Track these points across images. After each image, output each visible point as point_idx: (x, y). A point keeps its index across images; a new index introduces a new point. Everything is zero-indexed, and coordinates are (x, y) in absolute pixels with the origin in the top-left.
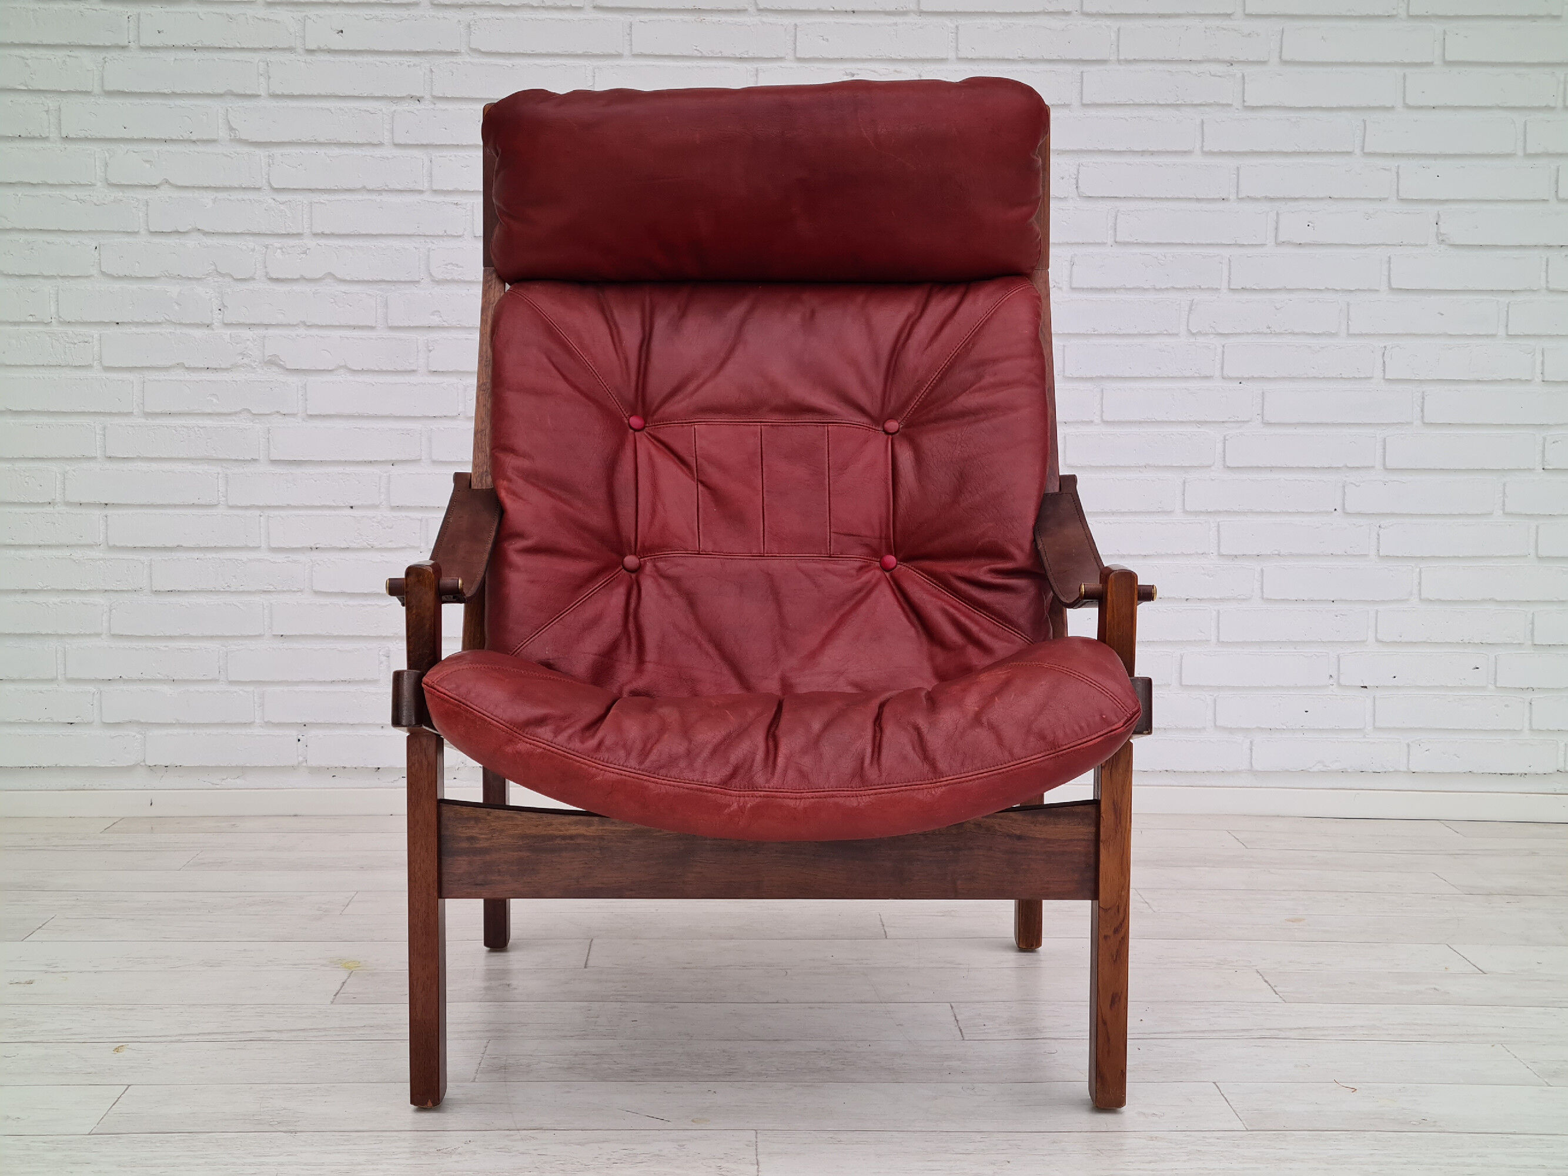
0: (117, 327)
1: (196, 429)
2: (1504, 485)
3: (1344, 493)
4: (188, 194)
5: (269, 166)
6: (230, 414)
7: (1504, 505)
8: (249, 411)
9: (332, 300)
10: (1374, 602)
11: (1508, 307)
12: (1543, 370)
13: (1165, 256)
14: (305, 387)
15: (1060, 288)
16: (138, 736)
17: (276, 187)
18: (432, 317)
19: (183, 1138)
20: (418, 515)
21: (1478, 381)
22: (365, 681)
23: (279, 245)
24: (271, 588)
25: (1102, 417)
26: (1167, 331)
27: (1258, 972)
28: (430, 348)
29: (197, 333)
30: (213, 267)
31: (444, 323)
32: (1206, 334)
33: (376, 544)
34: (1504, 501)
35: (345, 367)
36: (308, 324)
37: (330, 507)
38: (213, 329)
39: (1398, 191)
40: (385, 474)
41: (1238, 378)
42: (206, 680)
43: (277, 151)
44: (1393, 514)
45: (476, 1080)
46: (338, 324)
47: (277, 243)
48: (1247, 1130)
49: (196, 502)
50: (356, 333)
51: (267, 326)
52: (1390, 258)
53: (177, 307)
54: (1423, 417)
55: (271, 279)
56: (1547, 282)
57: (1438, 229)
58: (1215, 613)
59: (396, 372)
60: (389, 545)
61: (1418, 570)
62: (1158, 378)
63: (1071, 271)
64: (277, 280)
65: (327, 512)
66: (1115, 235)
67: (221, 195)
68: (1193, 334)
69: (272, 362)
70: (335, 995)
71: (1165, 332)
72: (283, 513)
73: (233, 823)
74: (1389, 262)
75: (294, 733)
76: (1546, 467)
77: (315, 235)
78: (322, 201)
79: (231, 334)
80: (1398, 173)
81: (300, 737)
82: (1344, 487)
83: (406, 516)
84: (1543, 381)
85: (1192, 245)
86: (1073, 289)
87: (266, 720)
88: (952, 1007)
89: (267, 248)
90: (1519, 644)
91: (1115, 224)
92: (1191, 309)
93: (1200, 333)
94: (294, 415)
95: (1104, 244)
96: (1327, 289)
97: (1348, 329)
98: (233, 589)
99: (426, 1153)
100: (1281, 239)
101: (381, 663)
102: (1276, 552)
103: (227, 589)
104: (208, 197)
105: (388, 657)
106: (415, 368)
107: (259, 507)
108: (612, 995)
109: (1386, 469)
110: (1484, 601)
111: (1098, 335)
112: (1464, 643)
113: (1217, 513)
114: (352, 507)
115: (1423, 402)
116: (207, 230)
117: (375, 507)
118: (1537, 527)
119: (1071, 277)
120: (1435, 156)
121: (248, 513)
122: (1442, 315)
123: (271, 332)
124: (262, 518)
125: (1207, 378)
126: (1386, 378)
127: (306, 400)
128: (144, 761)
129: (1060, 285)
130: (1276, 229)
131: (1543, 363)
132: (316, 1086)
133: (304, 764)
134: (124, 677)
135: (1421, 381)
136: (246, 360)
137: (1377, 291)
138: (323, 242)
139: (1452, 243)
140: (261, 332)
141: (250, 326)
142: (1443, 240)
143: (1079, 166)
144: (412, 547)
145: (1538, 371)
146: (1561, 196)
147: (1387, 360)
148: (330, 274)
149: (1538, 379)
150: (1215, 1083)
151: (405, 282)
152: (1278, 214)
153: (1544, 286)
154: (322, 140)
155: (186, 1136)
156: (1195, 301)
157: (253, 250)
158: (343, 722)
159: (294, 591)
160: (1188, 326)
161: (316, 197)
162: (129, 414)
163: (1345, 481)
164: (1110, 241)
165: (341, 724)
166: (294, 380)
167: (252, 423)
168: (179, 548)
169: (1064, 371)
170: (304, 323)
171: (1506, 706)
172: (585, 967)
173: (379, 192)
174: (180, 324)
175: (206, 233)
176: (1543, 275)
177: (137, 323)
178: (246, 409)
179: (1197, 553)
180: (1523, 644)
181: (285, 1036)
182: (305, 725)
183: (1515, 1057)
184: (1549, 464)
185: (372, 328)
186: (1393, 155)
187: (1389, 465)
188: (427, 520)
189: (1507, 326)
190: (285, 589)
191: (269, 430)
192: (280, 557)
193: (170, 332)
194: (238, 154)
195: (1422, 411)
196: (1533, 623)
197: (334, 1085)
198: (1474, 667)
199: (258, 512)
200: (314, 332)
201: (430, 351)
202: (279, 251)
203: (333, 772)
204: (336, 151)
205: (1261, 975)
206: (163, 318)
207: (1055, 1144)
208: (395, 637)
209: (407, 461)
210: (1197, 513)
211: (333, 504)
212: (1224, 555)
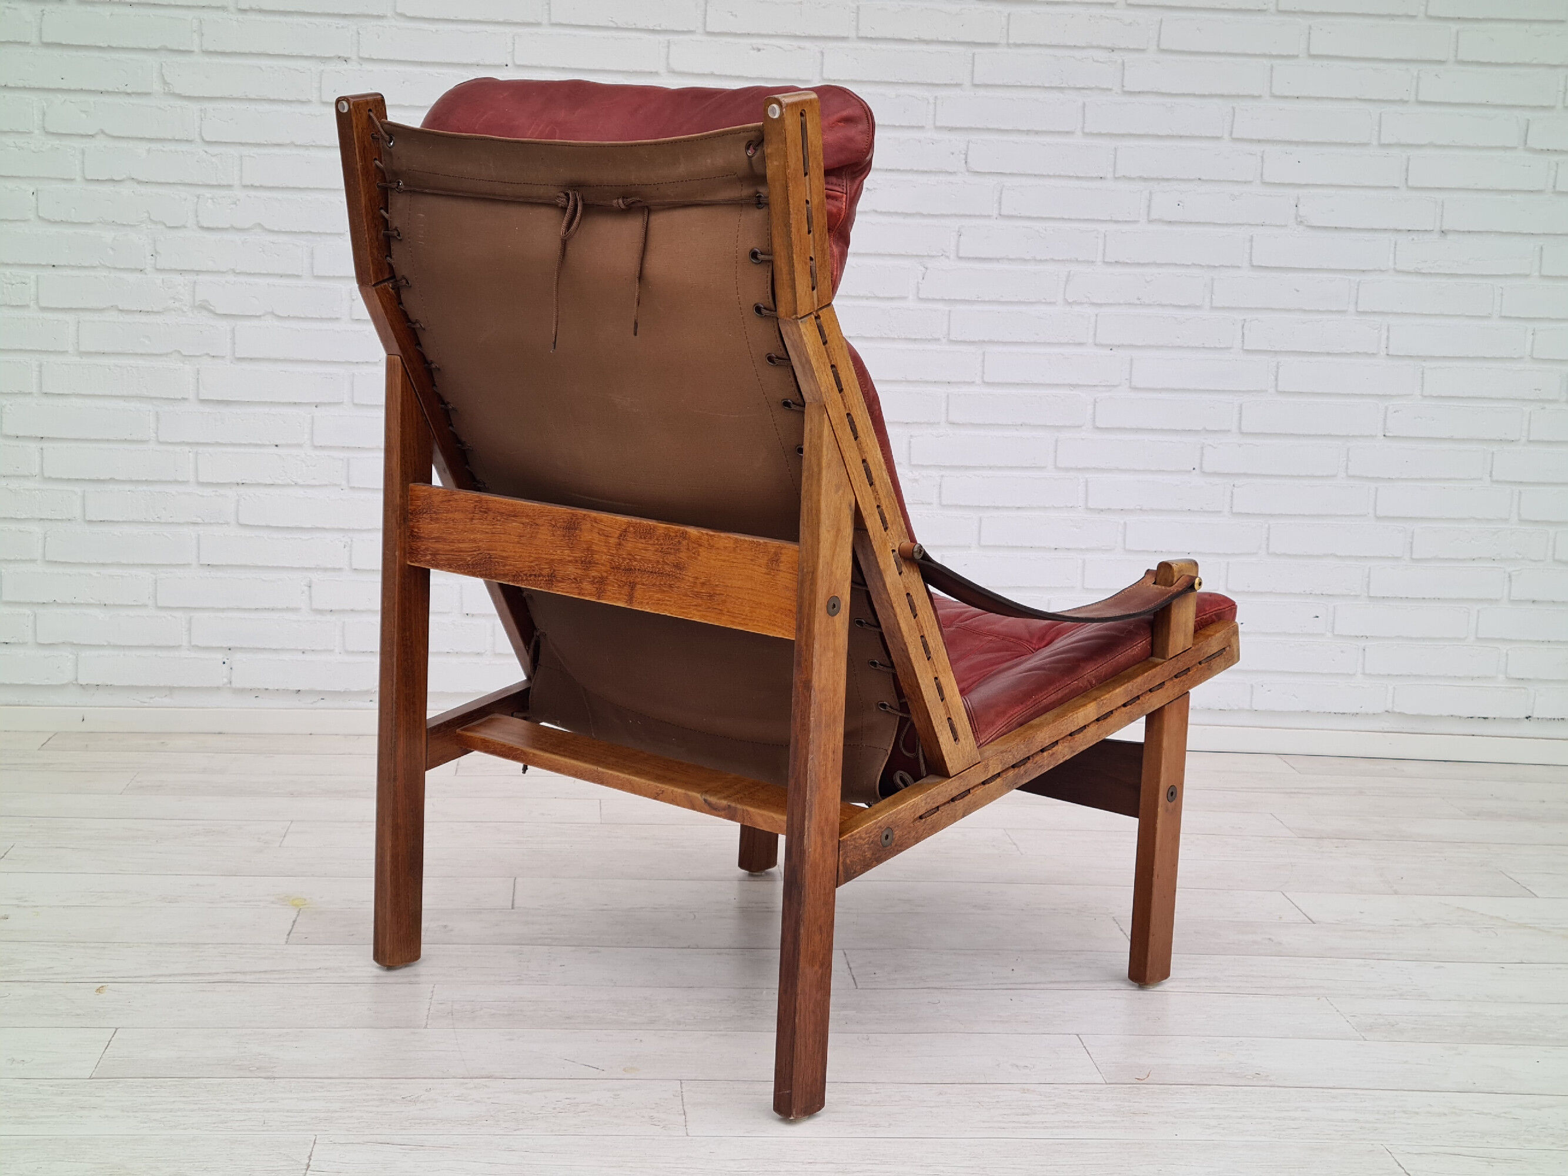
0: (53, 269)
1: (129, 368)
2: (1348, 450)
3: (1202, 454)
4: (124, 144)
5: (202, 120)
6: (161, 355)
7: (1347, 468)
8: (179, 352)
9: (260, 249)
10: (1226, 555)
11: (1358, 286)
12: (1387, 344)
13: (1046, 230)
14: (233, 330)
15: (948, 257)
16: (71, 656)
17: (207, 140)
19: (175, 1083)
20: (340, 455)
21: (1328, 354)
22: (288, 609)
23: (209, 195)
24: (199, 520)
25: (983, 378)
26: (1045, 299)
27: (1115, 920)
28: (354, 298)
29: (131, 277)
30: (146, 214)
32: (1081, 304)
33: (300, 481)
34: (1347, 464)
35: (272, 313)
36: (237, 271)
37: (256, 445)
38: (146, 274)
39: (1262, 175)
40: (309, 416)
41: (1110, 345)
42: (137, 605)
43: (208, 105)
44: (1246, 475)
45: (428, 1026)
46: (265, 272)
47: (207, 193)
48: (1106, 1084)
49: (129, 437)
50: (283, 281)
51: (198, 272)
52: (1252, 237)
53: (111, 252)
54: (1276, 385)
55: (202, 228)
56: (1395, 263)
57: (1297, 211)
58: (1081, 562)
59: (321, 319)
60: (314, 482)
61: (1267, 526)
62: (1035, 343)
63: (958, 241)
64: (208, 229)
65: (252, 450)
66: (1000, 209)
67: (154, 146)
68: (1069, 304)
69: (204, 307)
70: (289, 935)
71: (1044, 301)
72: (210, 449)
73: (162, 741)
74: (1251, 240)
75: (220, 656)
76: (1387, 434)
77: (245, 187)
78: (252, 155)
79: (163, 280)
80: (1262, 157)
81: (226, 661)
82: (1202, 448)
83: (329, 456)
84: (1388, 355)
85: (1070, 220)
86: (960, 258)
87: (193, 644)
88: (845, 954)
89: (198, 198)
90: (1356, 596)
91: (1000, 198)
92: (1067, 281)
93: (1075, 303)
94: (223, 357)
95: (989, 217)
96: (1194, 264)
97: (1211, 303)
98: (163, 521)
99: (393, 1101)
100: (1154, 215)
101: (303, 592)
102: (1139, 507)
103: (157, 520)
104: (142, 148)
105: (310, 586)
106: (338, 316)
107: (188, 444)
108: (540, 938)
109: (1242, 433)
110: (1326, 556)
111: (981, 301)
112: (1307, 594)
113: (1086, 469)
114: (277, 446)
115: (1277, 372)
116: (140, 179)
117: (299, 446)
118: (1377, 489)
119: (958, 246)
120: (1297, 143)
121: (178, 449)
122: (1298, 291)
123: (201, 278)
124: (190, 454)
125: (1080, 344)
126: (1245, 348)
127: (235, 344)
128: (76, 680)
129: (947, 254)
130: (1149, 206)
131: (1388, 338)
132: (285, 1031)
133: (229, 686)
134: (58, 601)
135: (1276, 352)
136: (177, 304)
137: (1239, 267)
138: (252, 193)
139: (1309, 224)
140: (194, 277)
141: (181, 272)
142: (1301, 222)
143: (969, 142)
144: (335, 485)
145: (1383, 345)
146: (1410, 184)
147: (1246, 332)
148: (259, 224)
149: (1383, 353)
150: (1078, 1035)
151: (331, 234)
152: (1151, 193)
153: (1392, 267)
154: (253, 96)
155: (177, 1081)
156: (1072, 273)
157: (185, 200)
158: (267, 647)
159: (222, 524)
160: (1064, 295)
161: (245, 151)
162: (64, 353)
163: (1204, 443)
164: (995, 213)
165: (264, 649)
166: (224, 325)
167: (182, 365)
168: (112, 480)
169: (949, 334)
170: (234, 271)
171: (1342, 652)
172: (513, 908)
173: (306, 147)
174: (115, 268)
175: (139, 182)
176: (1391, 256)
177: (73, 266)
178: (176, 351)
179: (1067, 507)
180: (1359, 596)
181: (249, 978)
182: (230, 649)
183: (1338, 1011)
184: (1389, 432)
185: (298, 276)
186: (1259, 141)
187: (1244, 429)
188: (348, 460)
189: (1357, 303)
190: (212, 521)
191: (198, 371)
192: (208, 491)
193: (105, 277)
194: (171, 107)
195: (1276, 379)
196: (1369, 577)
197: (301, 1030)
198: (1315, 615)
199: (187, 449)
200: (242, 279)
201: (353, 300)
202: (210, 201)
203: (256, 693)
204: (266, 107)
205: (1117, 923)
206: (98, 263)
207: (941, 1096)
208: (317, 569)
209: (330, 404)
210: (1067, 469)
211: (259, 442)
212: (1091, 509)
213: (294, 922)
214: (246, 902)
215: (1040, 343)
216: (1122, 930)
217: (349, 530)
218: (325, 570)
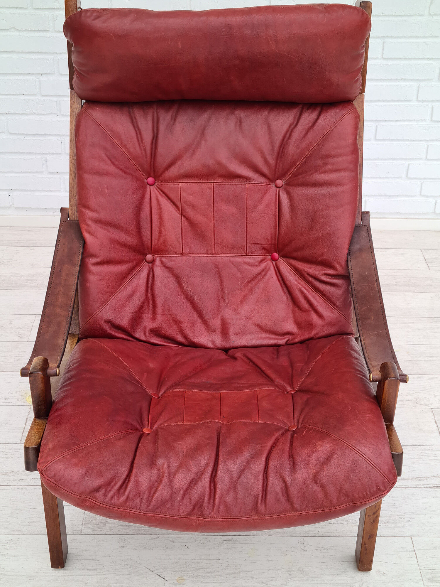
18: (55, 3)
20: (55, 99)
22: (36, 172)
25: (382, 55)
26: (418, 13)
27: (432, 412)
28: (56, 19)
31: (61, 7)
33: (36, 112)
37: (13, 95)
40: (38, 80)
46: (9, 6)
50: (18, 11)
58: (426, 146)
59: (39, 31)
60: (43, 112)
62: (411, 37)
68: (431, 15)
70: (22, 434)
71: (418, 14)
75: (7, 193)
81: (10, 195)
93: (435, 15)
101: (43, 164)
105: (46, 161)
106: (48, 29)
113: (433, 101)
114: (24, 95)
117: (34, 95)
133: (13, 206)
150: (411, 537)
158: (29, 189)
160: (429, 11)
165: (27, 190)
179: (421, 120)
182: (11, 190)
185: (25, 8)
197: (18, 536)
203: (26, 209)
205: (434, 415)
208: (49, 153)
209: (48, 74)
210: (423, 101)
211: (15, 93)
212: (434, 121)
213: (27, 419)
214: (6, 399)
215: (413, 37)
216: (436, 422)
217: (63, 135)
218: (53, 154)
